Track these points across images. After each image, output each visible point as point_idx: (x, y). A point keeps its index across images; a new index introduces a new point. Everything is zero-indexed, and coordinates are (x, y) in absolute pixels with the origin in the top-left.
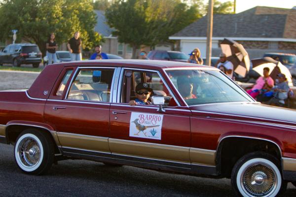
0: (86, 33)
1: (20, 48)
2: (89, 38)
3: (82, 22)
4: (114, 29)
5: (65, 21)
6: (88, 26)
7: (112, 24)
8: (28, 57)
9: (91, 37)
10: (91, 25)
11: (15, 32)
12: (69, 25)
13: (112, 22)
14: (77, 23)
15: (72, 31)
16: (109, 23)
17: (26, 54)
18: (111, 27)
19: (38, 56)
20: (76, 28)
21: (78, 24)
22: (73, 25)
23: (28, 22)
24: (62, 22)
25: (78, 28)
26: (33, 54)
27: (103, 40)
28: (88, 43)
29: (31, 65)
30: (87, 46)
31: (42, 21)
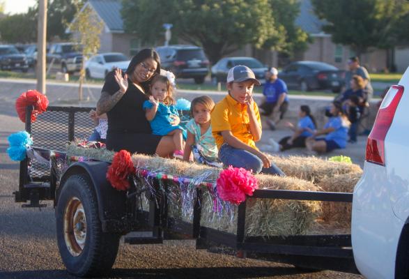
0: (282, 28)
1: (174, 53)
2: (288, 37)
3: (276, 11)
4: (324, 22)
5: (248, 9)
6: (286, 17)
7: (321, 14)
8: (186, 66)
9: (291, 35)
10: (290, 15)
11: (168, 27)
12: (255, 15)
13: (323, 11)
14: (267, 12)
15: (260, 24)
16: (317, 12)
17: (183, 63)
18: (321, 18)
19: (203, 65)
20: (267, 20)
21: (269, 14)
22: (261, 15)
23: (189, 12)
24: (244, 10)
25: (270, 21)
26: (195, 62)
27: (310, 40)
28: (285, 45)
29: (192, 80)
30: (284, 48)
31: (213, 10)
